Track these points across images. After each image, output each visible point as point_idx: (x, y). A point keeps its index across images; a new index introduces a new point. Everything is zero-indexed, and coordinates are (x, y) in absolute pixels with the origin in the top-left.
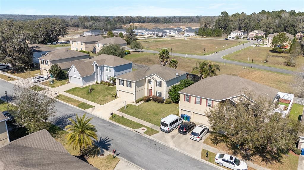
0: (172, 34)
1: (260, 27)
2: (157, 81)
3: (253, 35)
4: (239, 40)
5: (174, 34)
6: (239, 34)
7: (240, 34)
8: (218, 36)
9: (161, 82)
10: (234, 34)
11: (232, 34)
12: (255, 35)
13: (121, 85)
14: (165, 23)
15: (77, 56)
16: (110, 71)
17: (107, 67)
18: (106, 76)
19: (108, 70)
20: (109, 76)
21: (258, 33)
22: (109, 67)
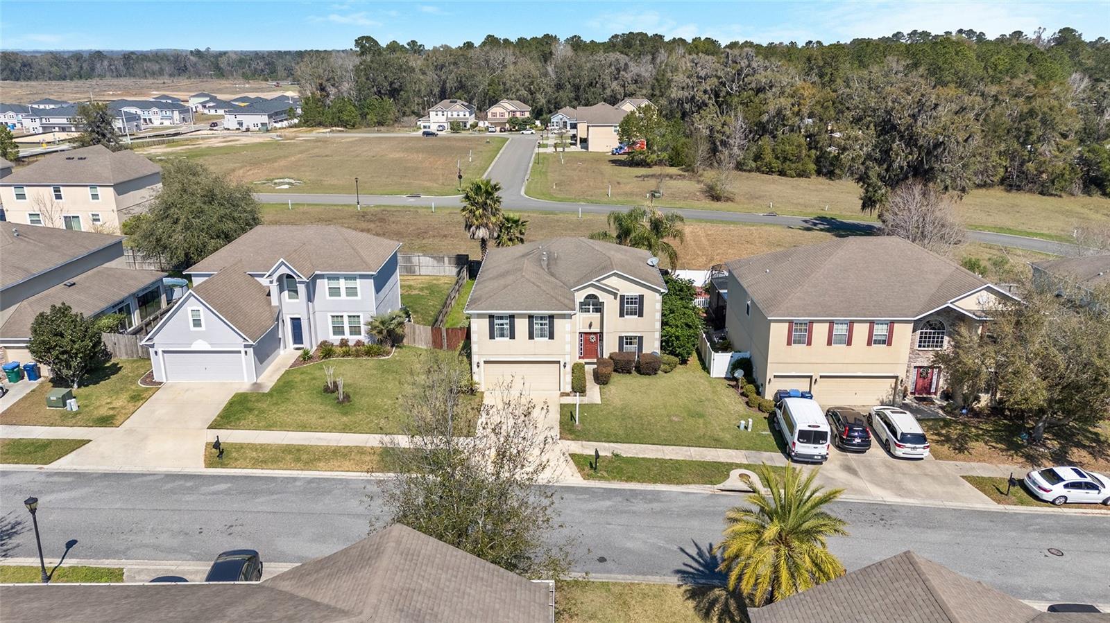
0: (157, 123)
1: (506, 91)
2: (622, 297)
3: (502, 115)
4: (464, 134)
5: (167, 123)
6: (455, 114)
7: (461, 116)
8: (380, 124)
9: (641, 297)
10: (440, 113)
11: (432, 114)
12: (507, 116)
13: (498, 339)
14: (64, 78)
15: (85, 253)
16: (352, 292)
17: (337, 278)
18: (330, 319)
19: (343, 291)
20: (345, 315)
21: (512, 108)
22: (347, 278)
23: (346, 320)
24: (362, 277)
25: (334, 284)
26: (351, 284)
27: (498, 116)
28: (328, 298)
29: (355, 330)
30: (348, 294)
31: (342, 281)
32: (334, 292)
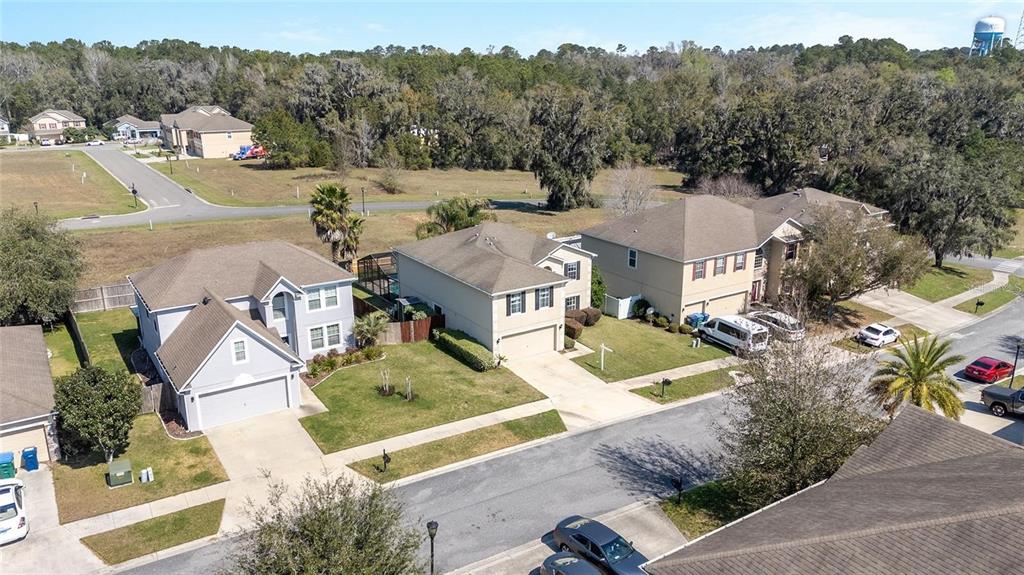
3: (52, 126)
12: (58, 127)
13: (513, 315)
16: (332, 301)
17: (317, 290)
18: (309, 332)
19: (323, 302)
20: (325, 326)
21: (63, 119)
22: (327, 288)
23: (325, 330)
24: (342, 284)
25: (314, 296)
26: (331, 293)
27: (48, 128)
28: (308, 311)
29: (334, 340)
30: (328, 304)
31: (322, 292)
32: (315, 304)
